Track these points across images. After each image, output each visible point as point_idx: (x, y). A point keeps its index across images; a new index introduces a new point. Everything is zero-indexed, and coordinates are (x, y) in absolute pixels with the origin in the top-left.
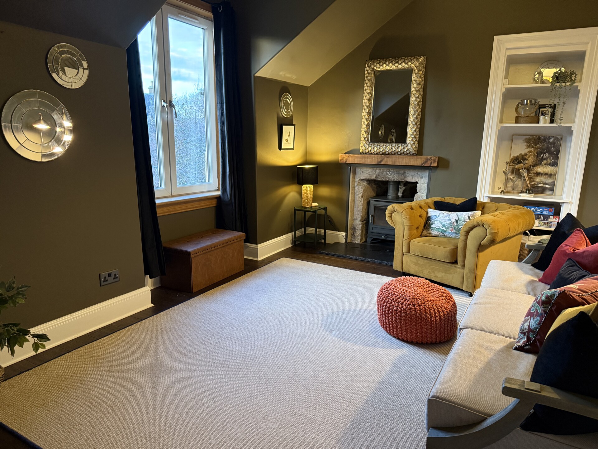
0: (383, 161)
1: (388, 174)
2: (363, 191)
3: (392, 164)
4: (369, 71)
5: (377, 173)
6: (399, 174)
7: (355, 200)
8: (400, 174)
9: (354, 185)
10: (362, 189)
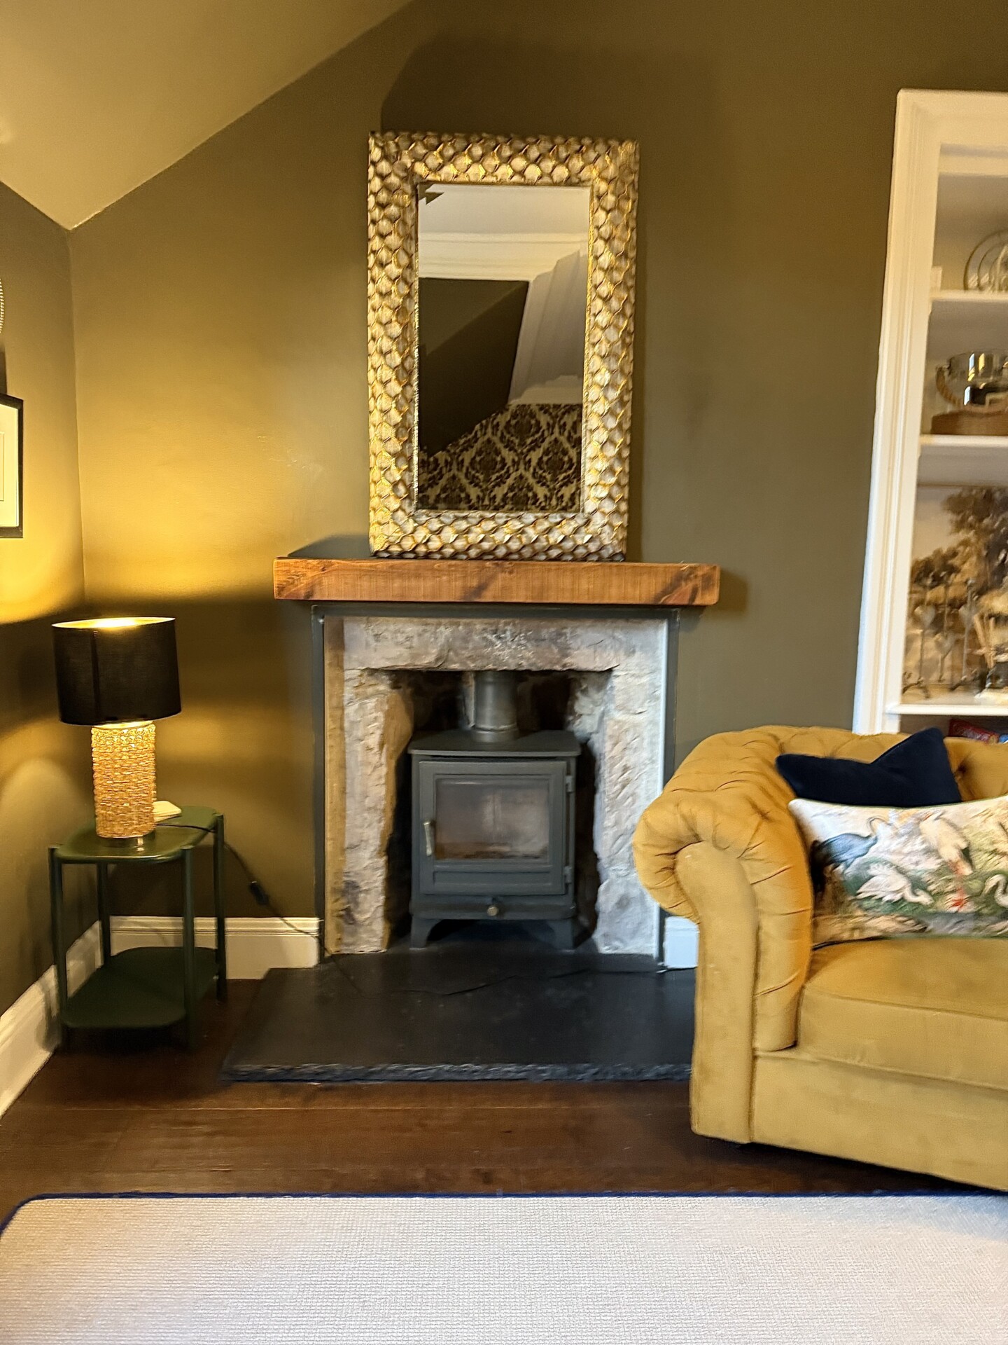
0: (492, 587)
1: (492, 644)
2: (382, 720)
3: (529, 601)
4: (394, 180)
5: (442, 640)
6: (539, 640)
7: (351, 762)
8: (544, 640)
9: (341, 697)
10: (380, 714)
